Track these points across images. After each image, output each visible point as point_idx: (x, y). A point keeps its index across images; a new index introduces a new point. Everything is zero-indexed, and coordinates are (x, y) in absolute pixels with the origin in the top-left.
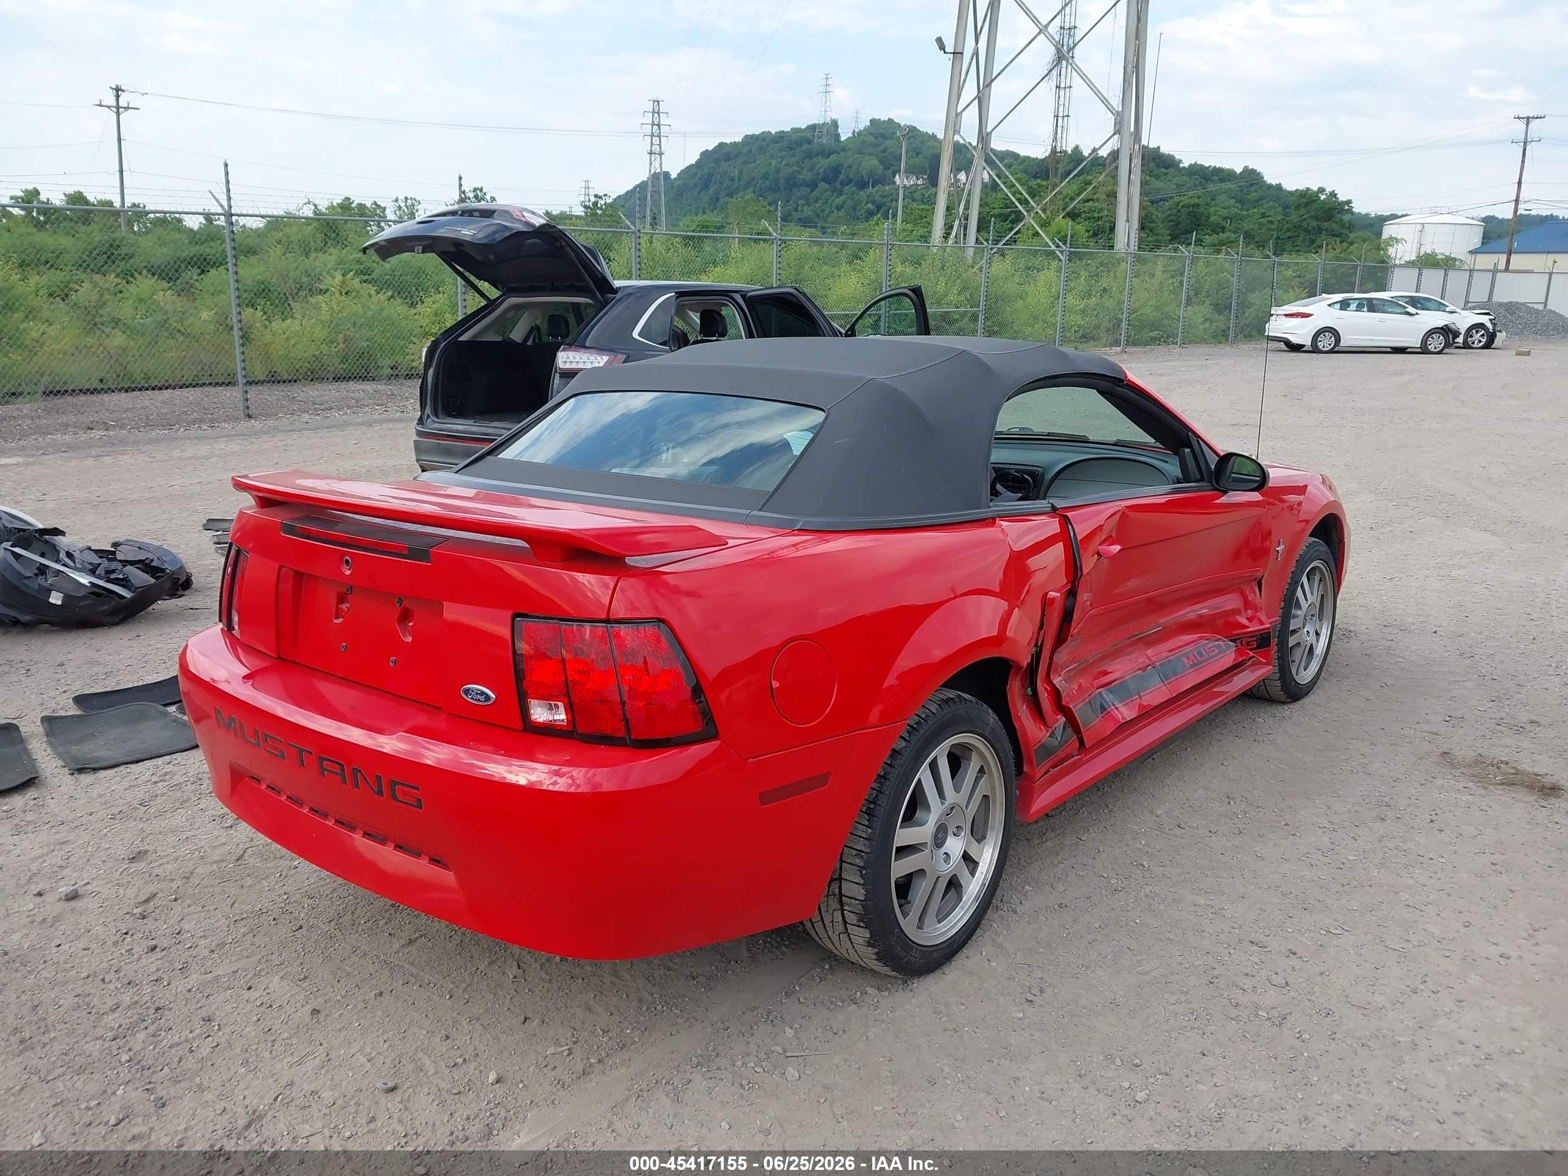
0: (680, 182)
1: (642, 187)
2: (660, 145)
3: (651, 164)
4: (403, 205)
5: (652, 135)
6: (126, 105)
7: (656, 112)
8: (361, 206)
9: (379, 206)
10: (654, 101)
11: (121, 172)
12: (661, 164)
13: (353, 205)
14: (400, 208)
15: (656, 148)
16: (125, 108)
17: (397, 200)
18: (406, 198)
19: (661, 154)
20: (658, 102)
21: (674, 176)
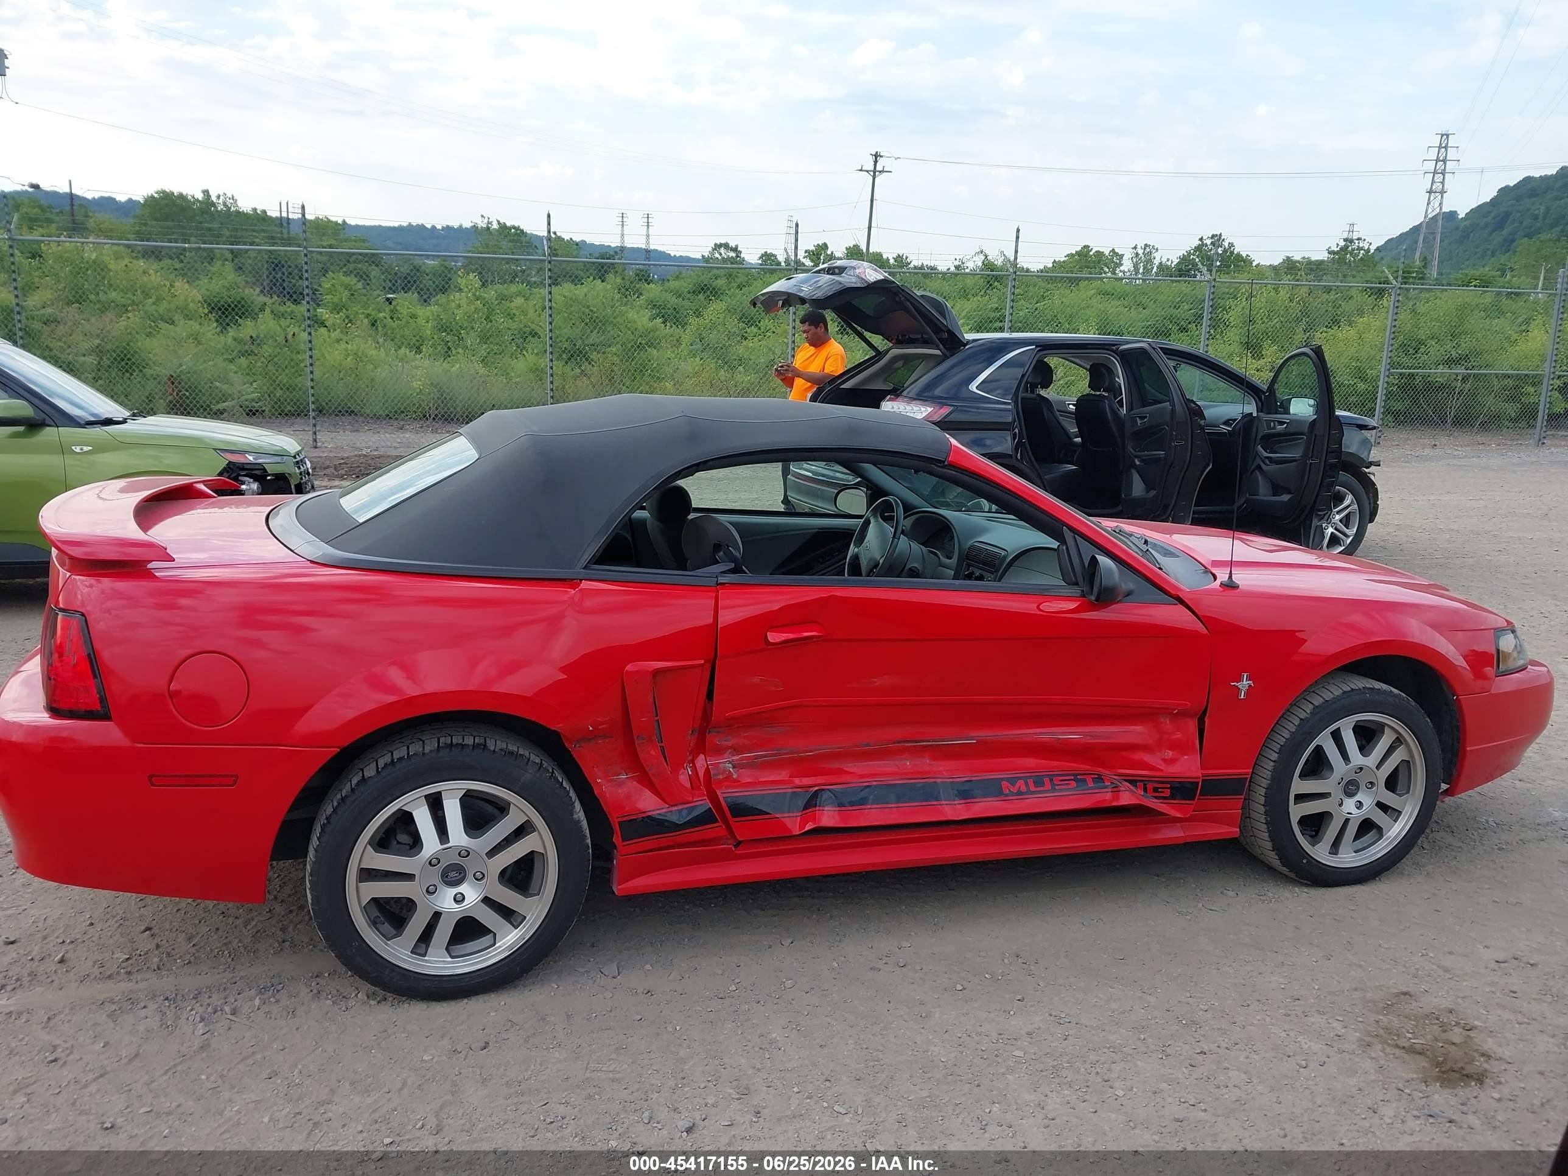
0: (1468, 222)
1: (1416, 230)
2: (1443, 183)
3: (1428, 204)
4: (1140, 252)
5: (1435, 172)
6: (881, 169)
7: (1443, 147)
8: (1099, 254)
9: (1117, 254)
10: (1442, 135)
11: (870, 228)
12: (1441, 204)
13: (1091, 253)
14: (1137, 254)
15: (1438, 186)
16: (880, 172)
17: (1135, 248)
18: (1146, 245)
19: (1442, 192)
20: (1448, 136)
21: (1462, 215)
